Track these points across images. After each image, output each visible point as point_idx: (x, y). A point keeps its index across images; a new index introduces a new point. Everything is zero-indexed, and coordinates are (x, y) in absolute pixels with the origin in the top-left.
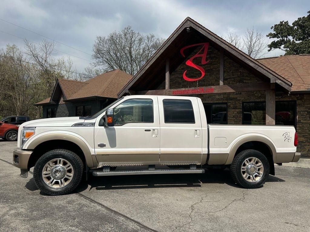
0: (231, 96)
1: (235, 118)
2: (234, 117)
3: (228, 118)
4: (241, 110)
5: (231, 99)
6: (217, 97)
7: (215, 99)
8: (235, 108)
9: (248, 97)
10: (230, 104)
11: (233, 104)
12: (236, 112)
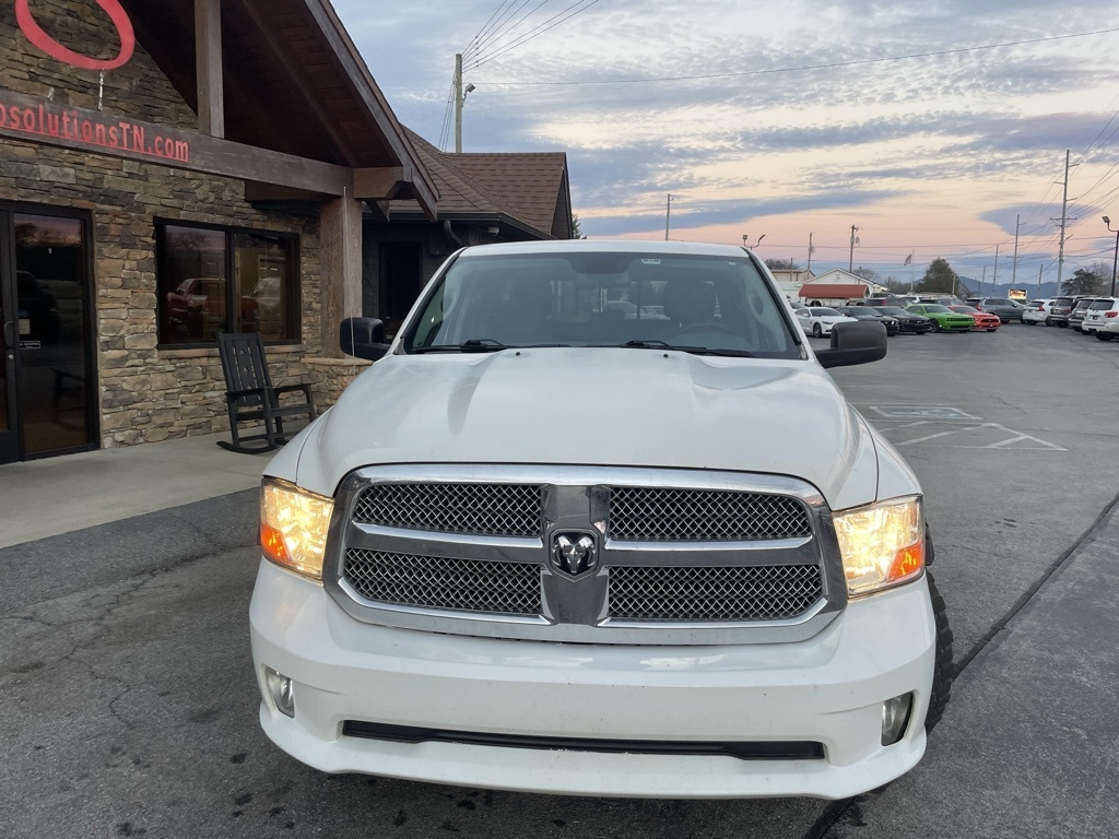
0: (111, 181)
1: (128, 293)
2: (123, 287)
3: (101, 292)
4: (151, 255)
5: (110, 198)
6: (46, 172)
7: (35, 186)
8: (128, 243)
9: (175, 197)
10: (106, 219)
11: (121, 221)
12: (134, 263)
